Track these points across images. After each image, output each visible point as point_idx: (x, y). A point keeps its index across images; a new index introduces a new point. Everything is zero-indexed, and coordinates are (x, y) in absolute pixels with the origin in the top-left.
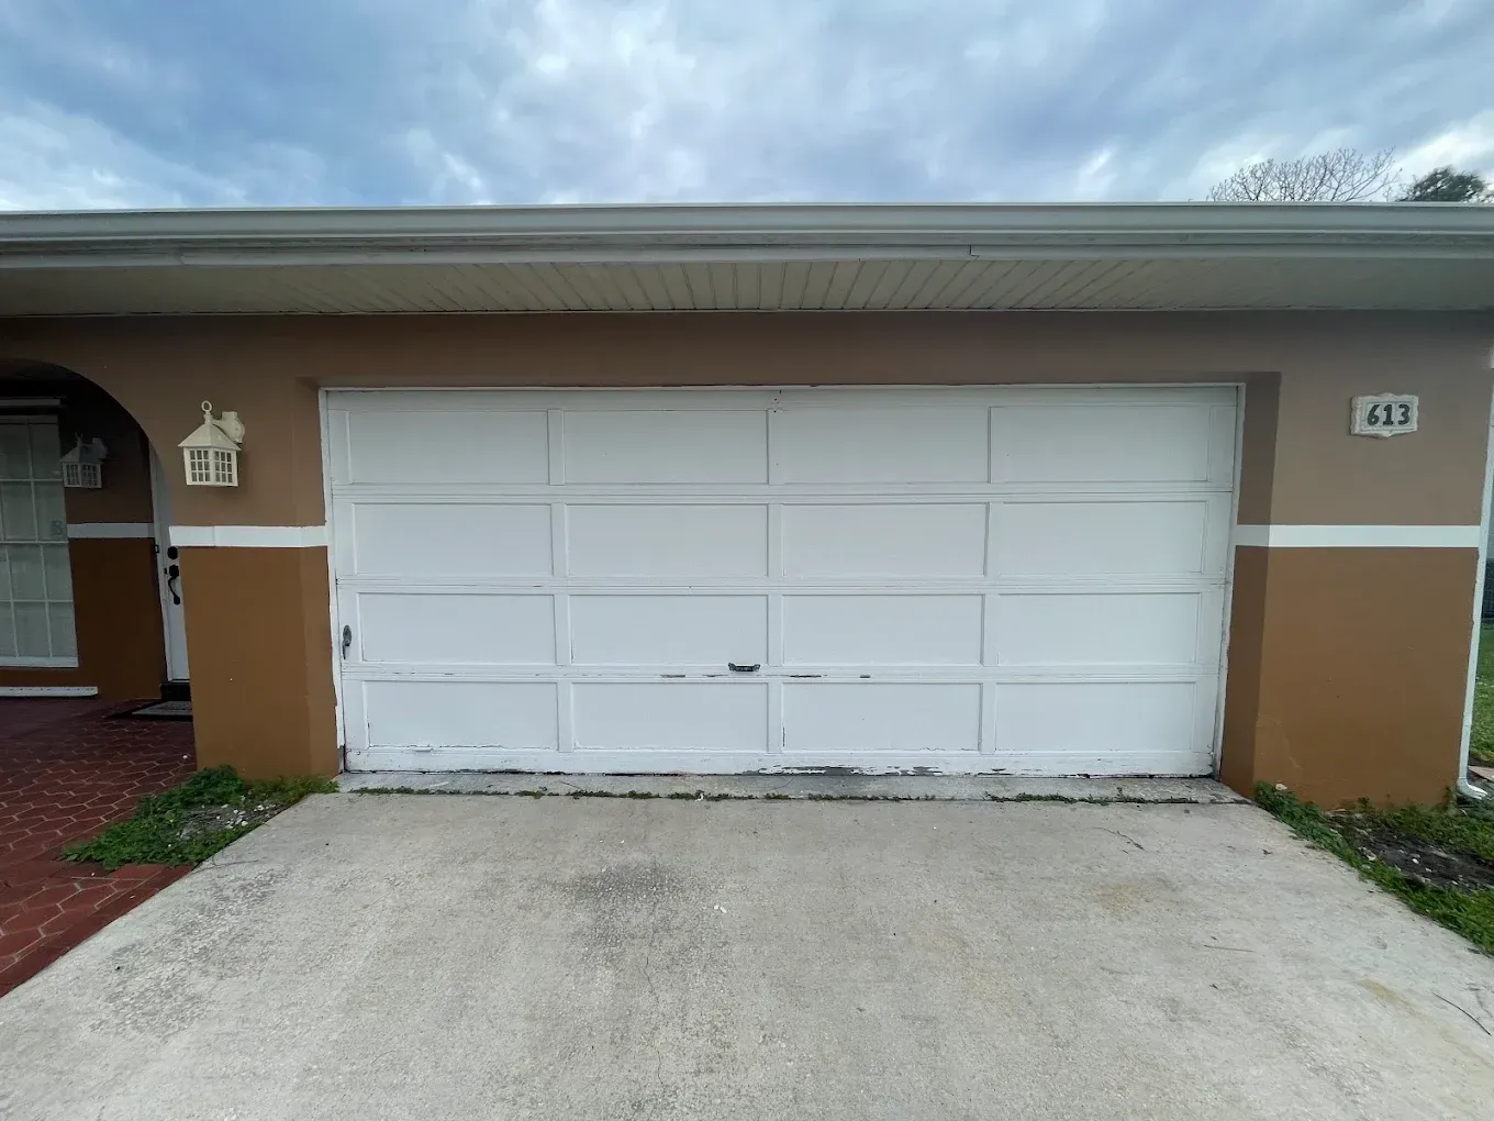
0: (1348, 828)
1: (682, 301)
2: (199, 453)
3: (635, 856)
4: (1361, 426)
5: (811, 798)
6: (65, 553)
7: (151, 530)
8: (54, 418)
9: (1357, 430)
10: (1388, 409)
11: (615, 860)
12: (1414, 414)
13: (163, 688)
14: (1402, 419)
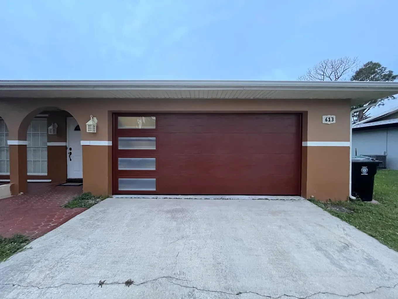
0: (325, 204)
1: (188, 96)
2: (89, 126)
3: (178, 207)
4: (324, 122)
5: (214, 199)
6: (46, 149)
7: (66, 144)
8: (46, 119)
9: (323, 123)
10: (329, 118)
11: (174, 208)
12: (334, 119)
13: (67, 180)
14: (332, 120)
